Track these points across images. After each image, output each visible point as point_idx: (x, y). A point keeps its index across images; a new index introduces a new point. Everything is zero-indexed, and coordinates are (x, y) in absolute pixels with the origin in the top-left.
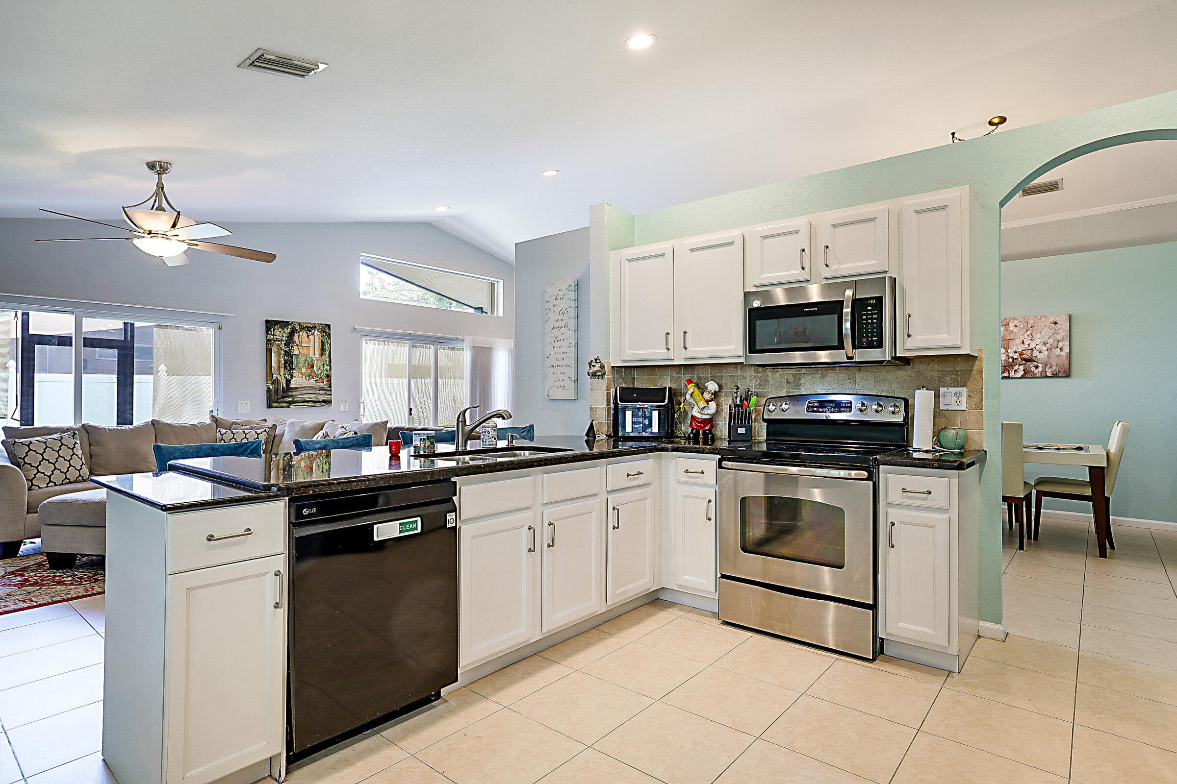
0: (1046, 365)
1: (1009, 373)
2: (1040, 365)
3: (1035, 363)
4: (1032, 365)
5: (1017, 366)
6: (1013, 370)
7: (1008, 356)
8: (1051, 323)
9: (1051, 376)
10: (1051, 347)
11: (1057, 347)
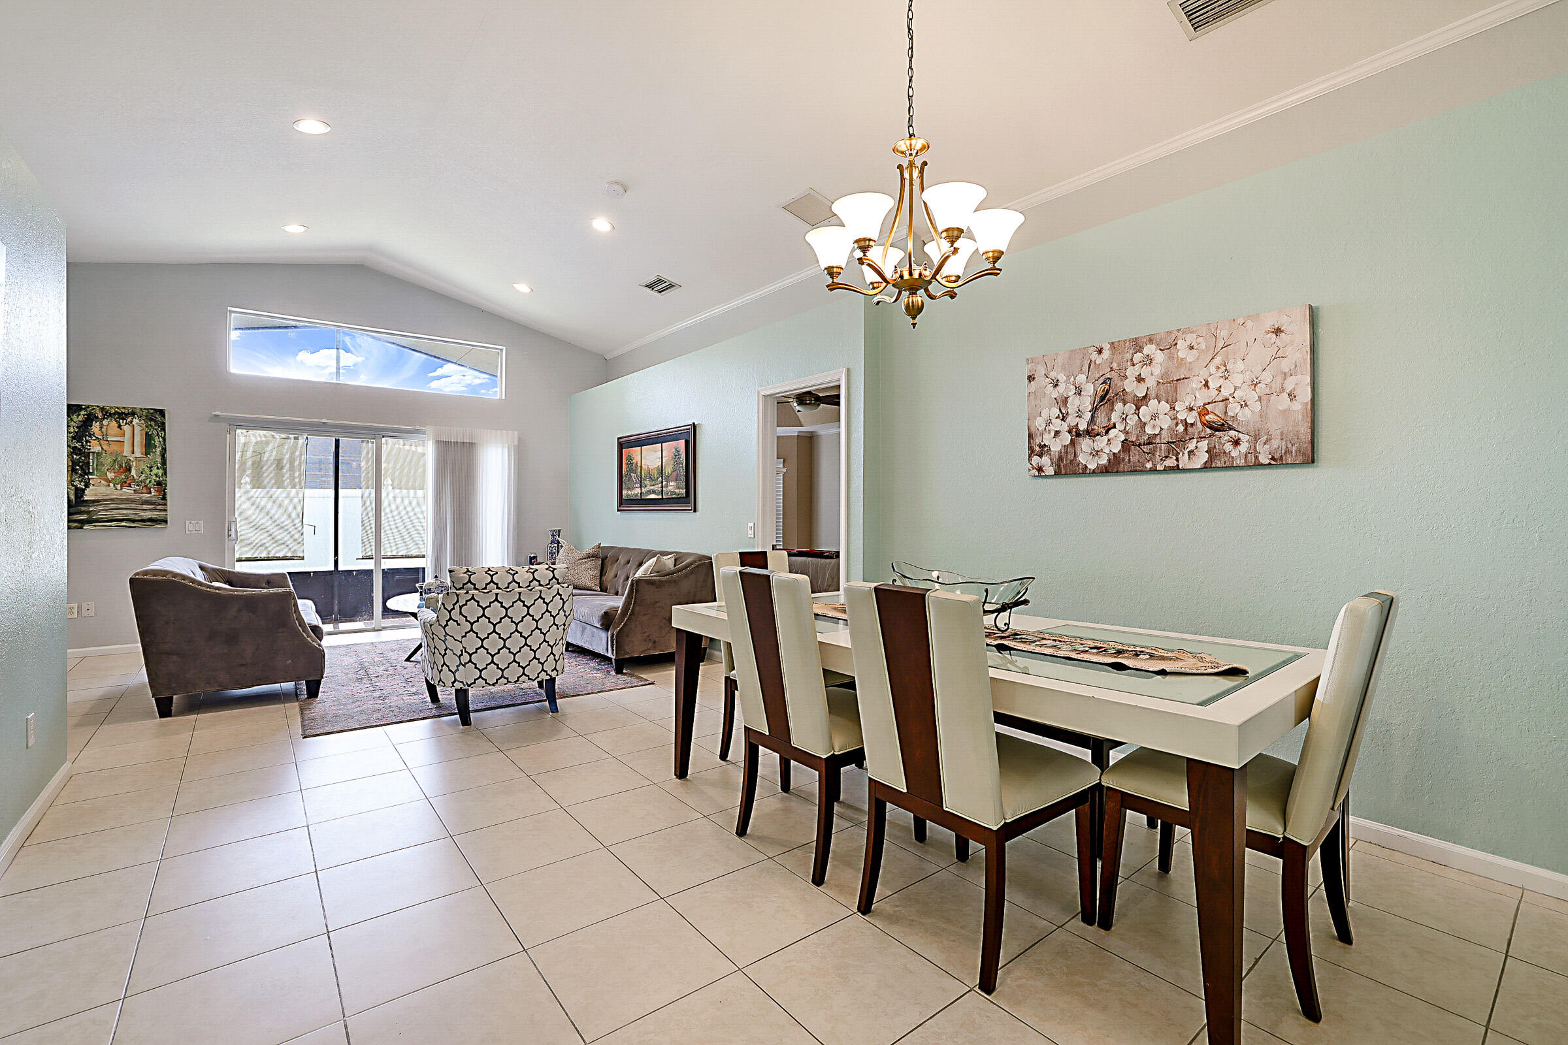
0: (1256, 438)
1: (1177, 460)
2: (1244, 438)
3: (1232, 433)
4: (1226, 438)
5: (1195, 441)
6: (1186, 452)
7: (1175, 418)
8: (1268, 332)
9: (1270, 464)
10: (1268, 391)
11: (1283, 390)
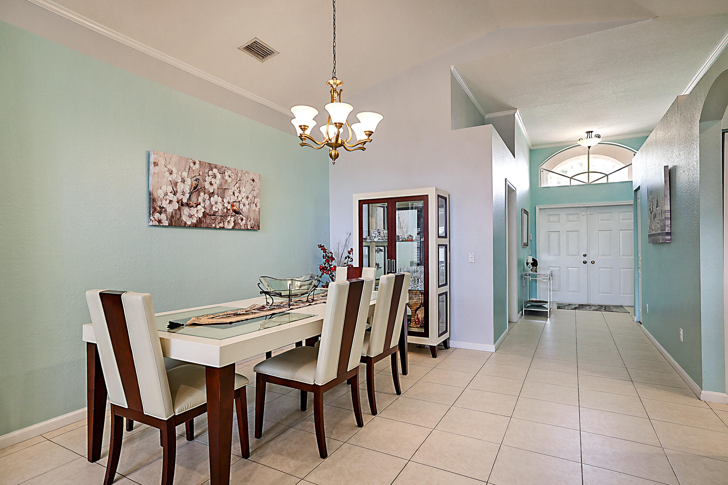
0: (247, 219)
1: (224, 224)
2: (244, 218)
3: (241, 216)
4: (239, 217)
5: (230, 217)
6: (227, 221)
7: (224, 206)
8: (251, 179)
9: (250, 229)
10: (250, 202)
11: (254, 203)
